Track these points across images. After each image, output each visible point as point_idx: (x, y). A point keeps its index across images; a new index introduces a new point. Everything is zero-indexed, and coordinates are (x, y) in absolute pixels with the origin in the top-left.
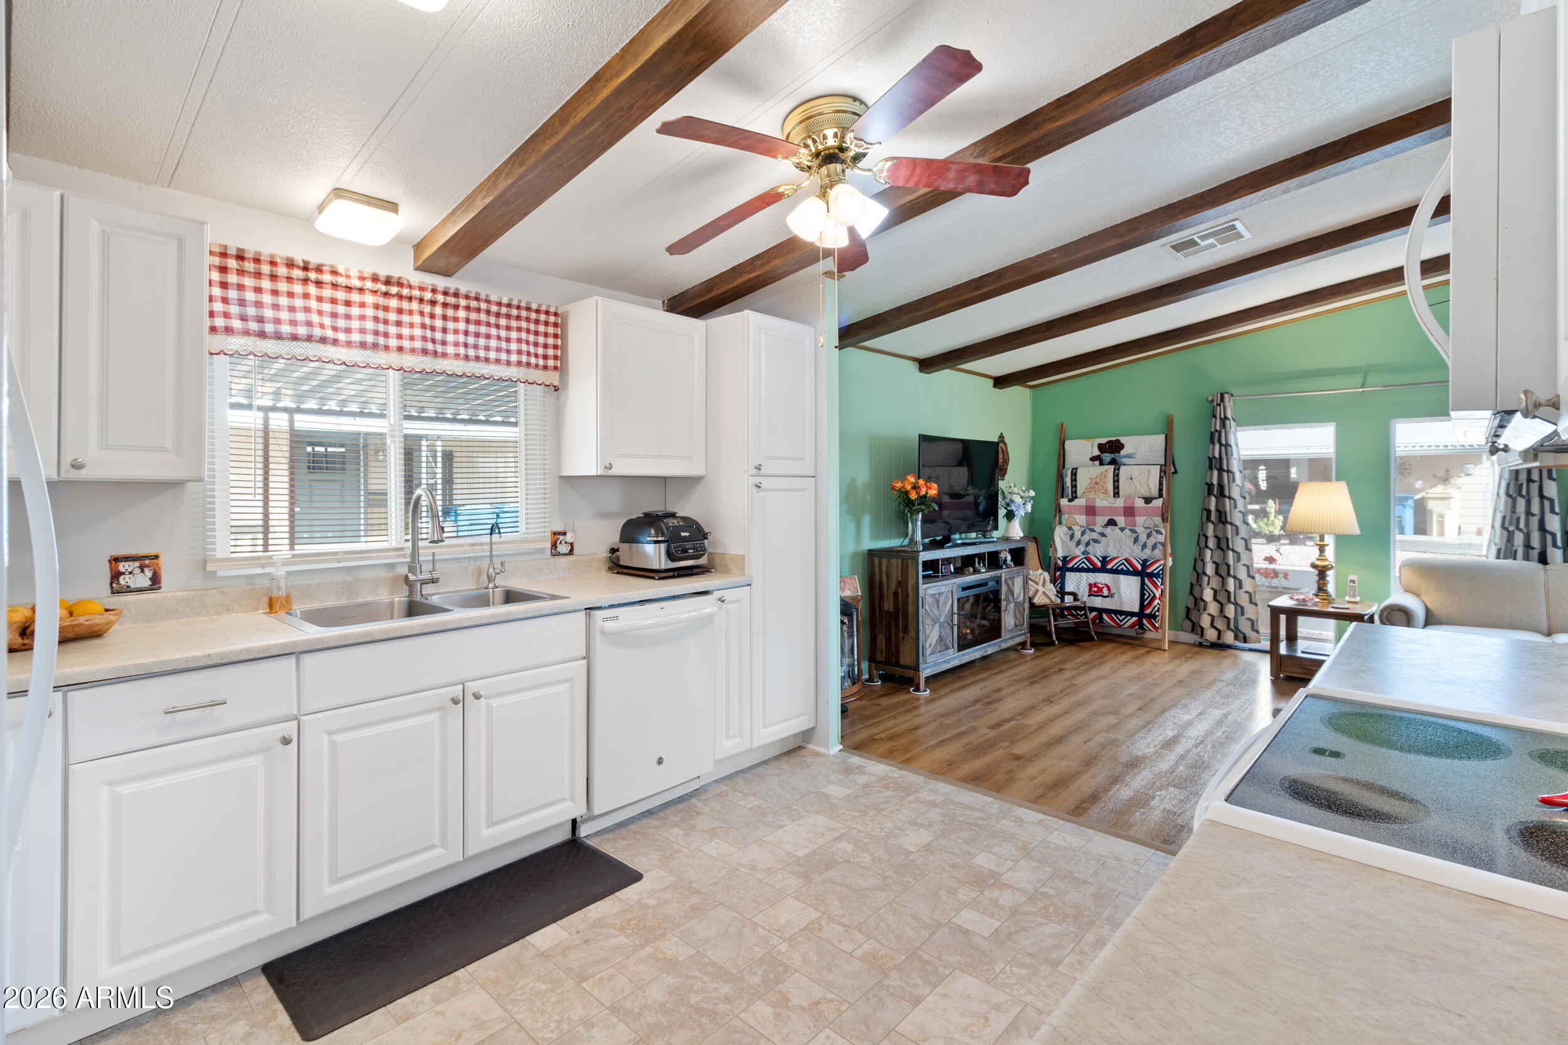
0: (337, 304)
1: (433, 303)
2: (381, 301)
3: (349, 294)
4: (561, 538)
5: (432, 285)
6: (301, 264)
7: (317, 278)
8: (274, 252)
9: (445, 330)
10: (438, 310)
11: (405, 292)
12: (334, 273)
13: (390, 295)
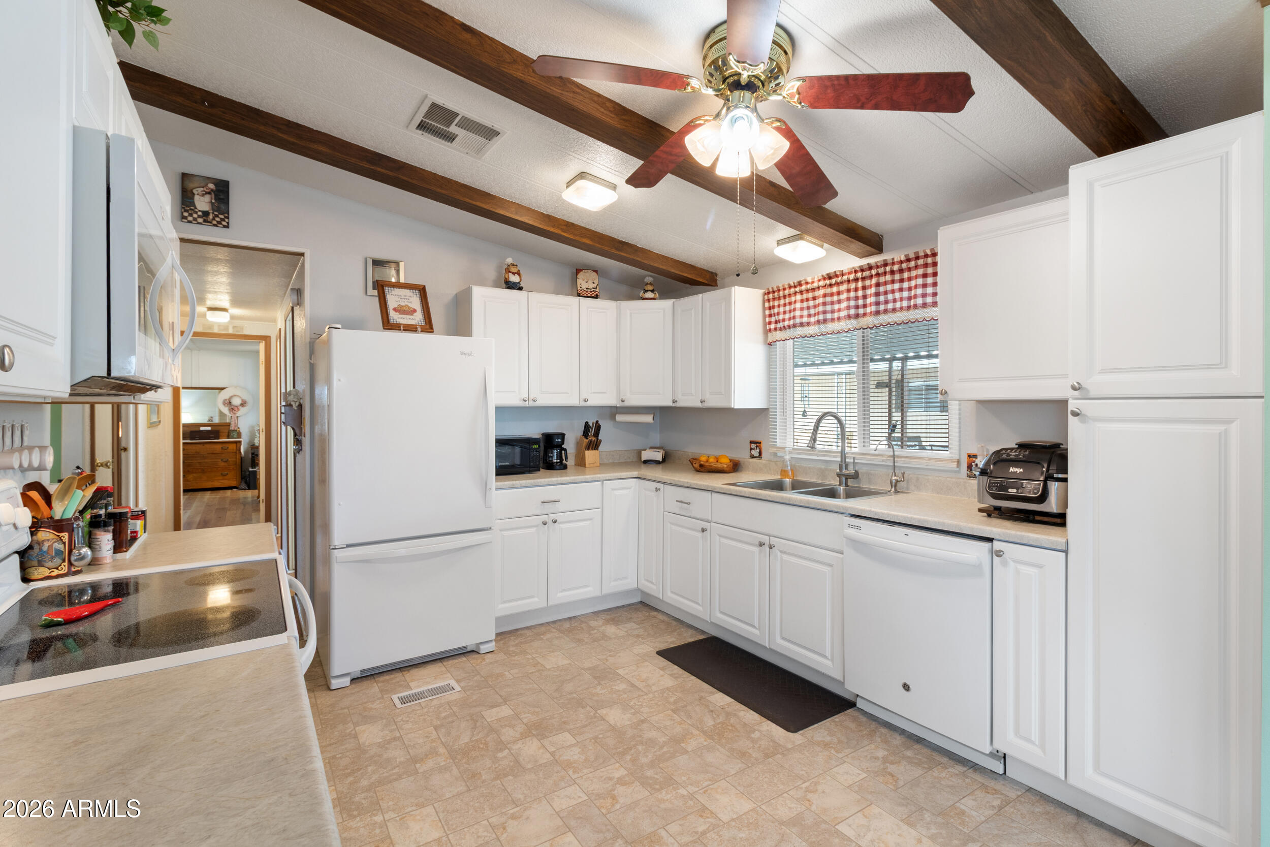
0: (809, 301)
1: (856, 280)
2: (829, 290)
3: (813, 293)
4: (975, 461)
7: (800, 290)
8: (783, 284)
10: (860, 284)
11: (839, 279)
12: (807, 283)
13: (832, 285)
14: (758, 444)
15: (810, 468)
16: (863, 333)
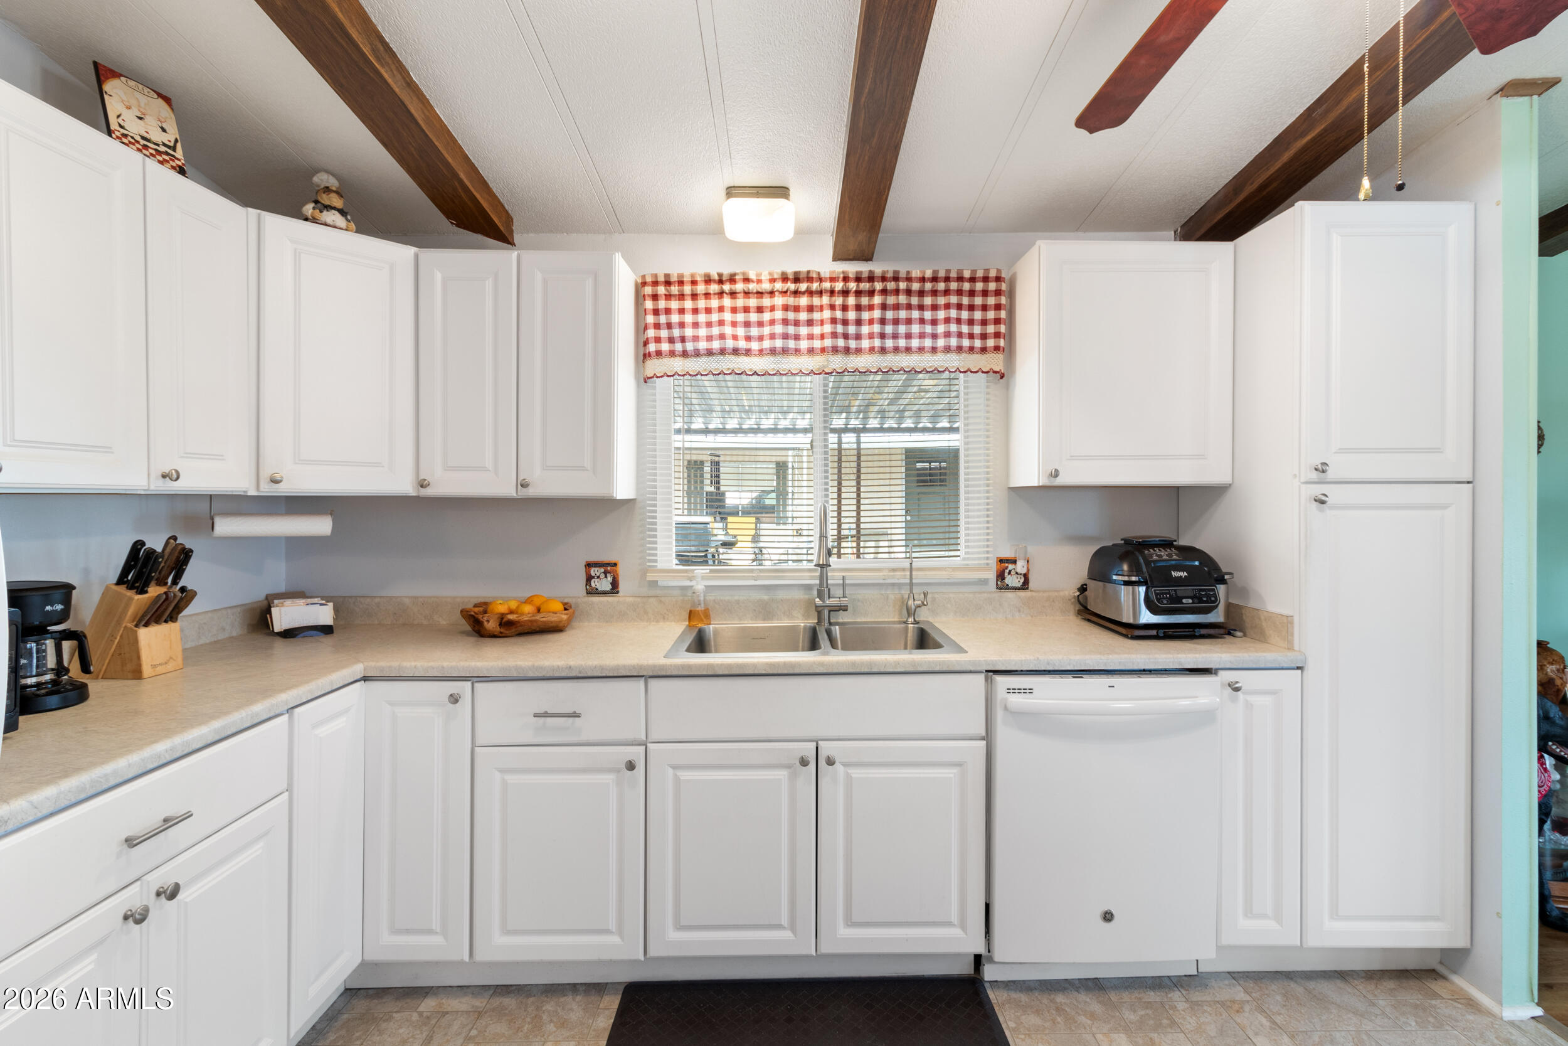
0: (749, 312)
1: (845, 293)
2: (791, 301)
3: (760, 300)
4: (1011, 567)
5: (843, 272)
6: (717, 278)
7: (731, 289)
8: (693, 271)
9: (859, 322)
10: (851, 301)
11: (815, 286)
12: (747, 280)
13: (800, 292)
14: (609, 567)
15: (738, 602)
16: (825, 379)
